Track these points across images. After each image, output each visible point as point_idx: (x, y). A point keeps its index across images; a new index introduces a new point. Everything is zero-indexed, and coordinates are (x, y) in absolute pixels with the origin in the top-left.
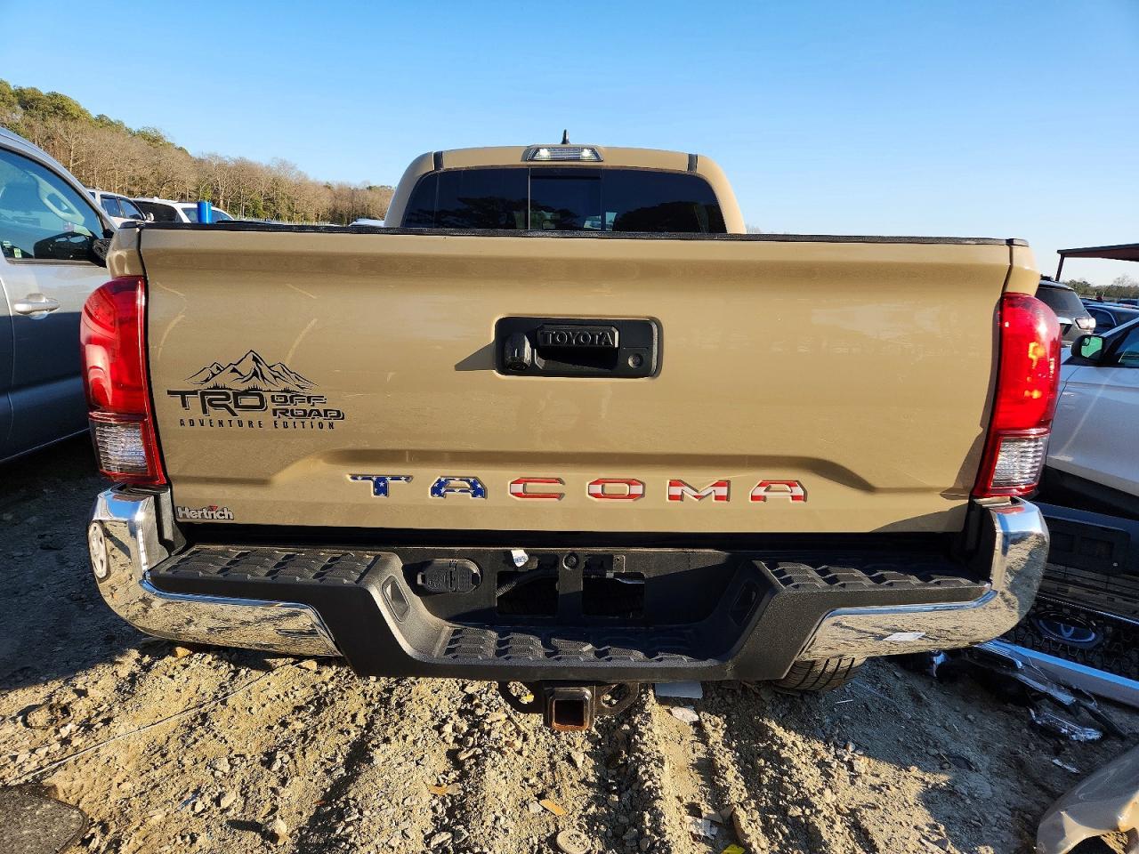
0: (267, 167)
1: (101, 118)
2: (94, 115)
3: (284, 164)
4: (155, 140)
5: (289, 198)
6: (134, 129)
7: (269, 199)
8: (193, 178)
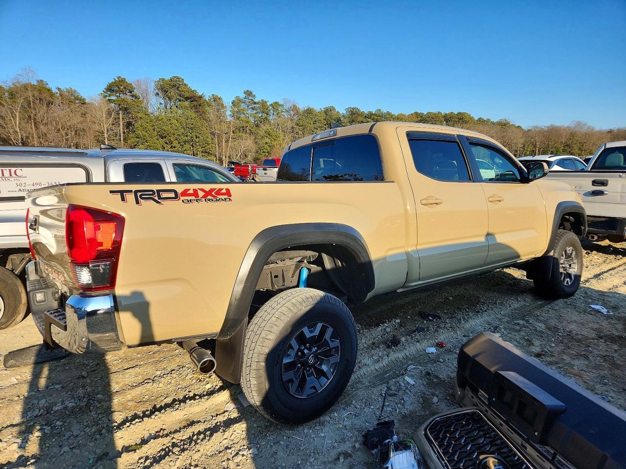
0: (568, 127)
1: (480, 120)
2: (476, 118)
3: (579, 123)
4: (505, 125)
5: (580, 143)
6: (495, 121)
7: (567, 145)
8: (522, 141)
